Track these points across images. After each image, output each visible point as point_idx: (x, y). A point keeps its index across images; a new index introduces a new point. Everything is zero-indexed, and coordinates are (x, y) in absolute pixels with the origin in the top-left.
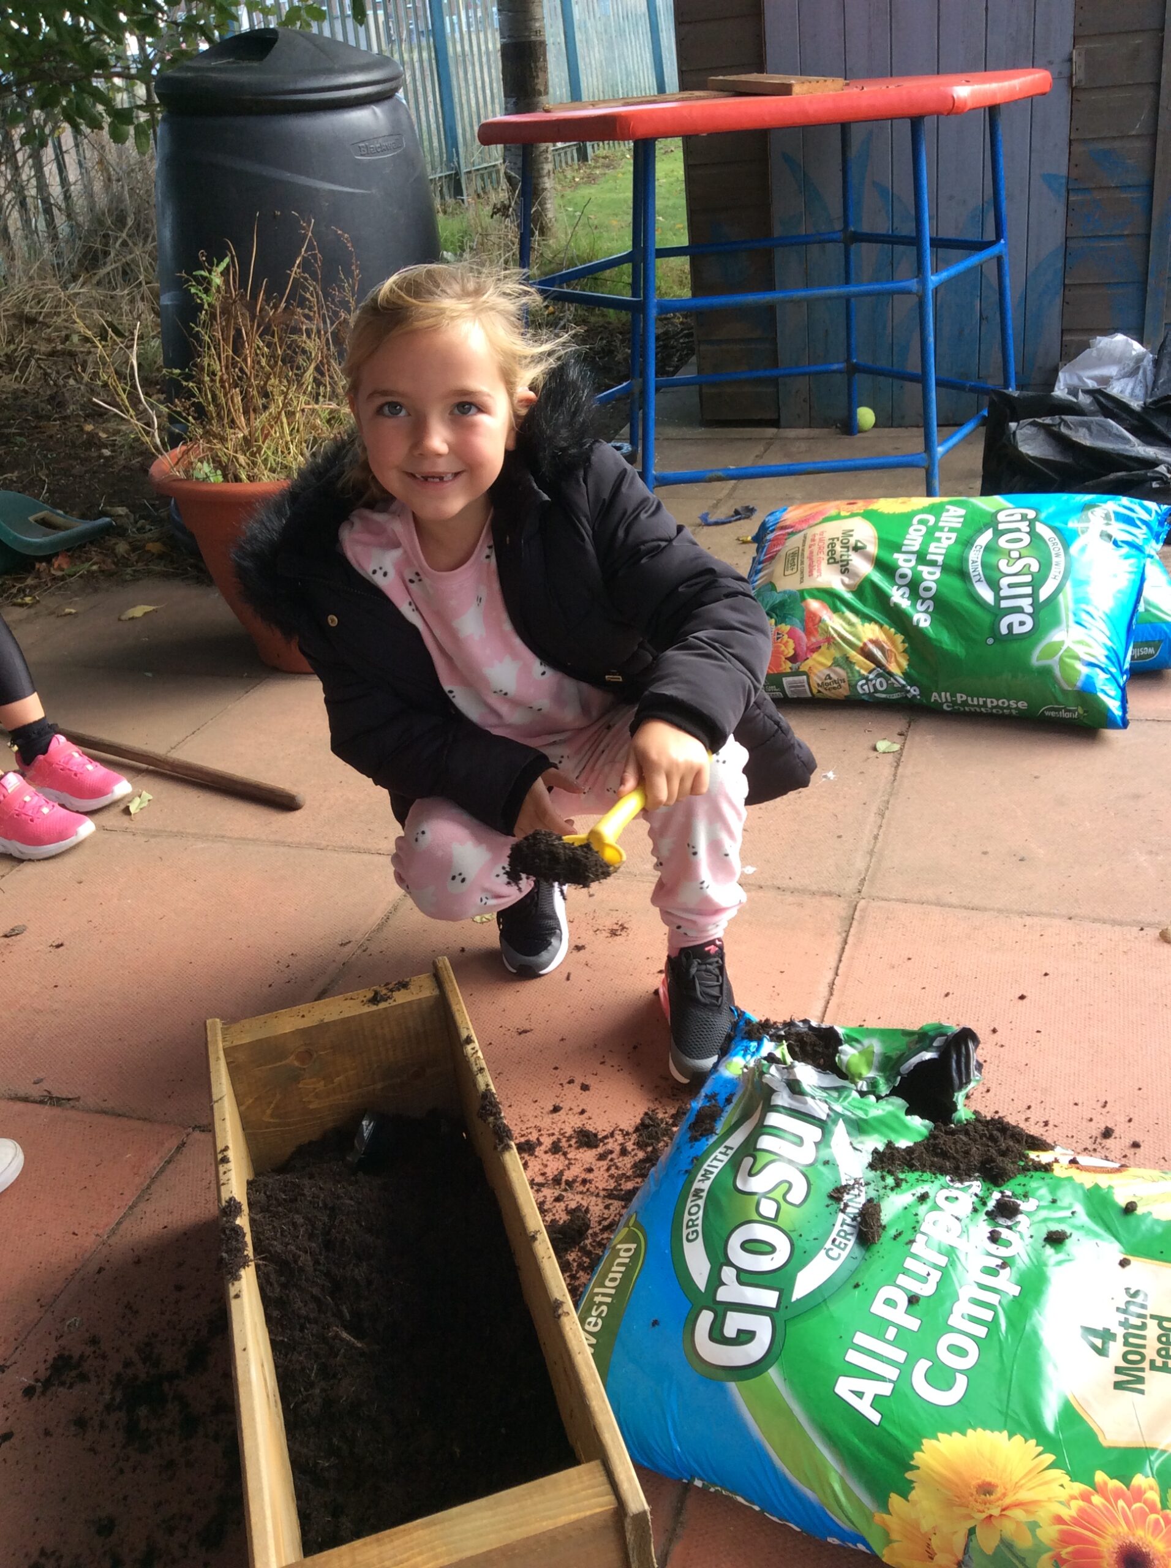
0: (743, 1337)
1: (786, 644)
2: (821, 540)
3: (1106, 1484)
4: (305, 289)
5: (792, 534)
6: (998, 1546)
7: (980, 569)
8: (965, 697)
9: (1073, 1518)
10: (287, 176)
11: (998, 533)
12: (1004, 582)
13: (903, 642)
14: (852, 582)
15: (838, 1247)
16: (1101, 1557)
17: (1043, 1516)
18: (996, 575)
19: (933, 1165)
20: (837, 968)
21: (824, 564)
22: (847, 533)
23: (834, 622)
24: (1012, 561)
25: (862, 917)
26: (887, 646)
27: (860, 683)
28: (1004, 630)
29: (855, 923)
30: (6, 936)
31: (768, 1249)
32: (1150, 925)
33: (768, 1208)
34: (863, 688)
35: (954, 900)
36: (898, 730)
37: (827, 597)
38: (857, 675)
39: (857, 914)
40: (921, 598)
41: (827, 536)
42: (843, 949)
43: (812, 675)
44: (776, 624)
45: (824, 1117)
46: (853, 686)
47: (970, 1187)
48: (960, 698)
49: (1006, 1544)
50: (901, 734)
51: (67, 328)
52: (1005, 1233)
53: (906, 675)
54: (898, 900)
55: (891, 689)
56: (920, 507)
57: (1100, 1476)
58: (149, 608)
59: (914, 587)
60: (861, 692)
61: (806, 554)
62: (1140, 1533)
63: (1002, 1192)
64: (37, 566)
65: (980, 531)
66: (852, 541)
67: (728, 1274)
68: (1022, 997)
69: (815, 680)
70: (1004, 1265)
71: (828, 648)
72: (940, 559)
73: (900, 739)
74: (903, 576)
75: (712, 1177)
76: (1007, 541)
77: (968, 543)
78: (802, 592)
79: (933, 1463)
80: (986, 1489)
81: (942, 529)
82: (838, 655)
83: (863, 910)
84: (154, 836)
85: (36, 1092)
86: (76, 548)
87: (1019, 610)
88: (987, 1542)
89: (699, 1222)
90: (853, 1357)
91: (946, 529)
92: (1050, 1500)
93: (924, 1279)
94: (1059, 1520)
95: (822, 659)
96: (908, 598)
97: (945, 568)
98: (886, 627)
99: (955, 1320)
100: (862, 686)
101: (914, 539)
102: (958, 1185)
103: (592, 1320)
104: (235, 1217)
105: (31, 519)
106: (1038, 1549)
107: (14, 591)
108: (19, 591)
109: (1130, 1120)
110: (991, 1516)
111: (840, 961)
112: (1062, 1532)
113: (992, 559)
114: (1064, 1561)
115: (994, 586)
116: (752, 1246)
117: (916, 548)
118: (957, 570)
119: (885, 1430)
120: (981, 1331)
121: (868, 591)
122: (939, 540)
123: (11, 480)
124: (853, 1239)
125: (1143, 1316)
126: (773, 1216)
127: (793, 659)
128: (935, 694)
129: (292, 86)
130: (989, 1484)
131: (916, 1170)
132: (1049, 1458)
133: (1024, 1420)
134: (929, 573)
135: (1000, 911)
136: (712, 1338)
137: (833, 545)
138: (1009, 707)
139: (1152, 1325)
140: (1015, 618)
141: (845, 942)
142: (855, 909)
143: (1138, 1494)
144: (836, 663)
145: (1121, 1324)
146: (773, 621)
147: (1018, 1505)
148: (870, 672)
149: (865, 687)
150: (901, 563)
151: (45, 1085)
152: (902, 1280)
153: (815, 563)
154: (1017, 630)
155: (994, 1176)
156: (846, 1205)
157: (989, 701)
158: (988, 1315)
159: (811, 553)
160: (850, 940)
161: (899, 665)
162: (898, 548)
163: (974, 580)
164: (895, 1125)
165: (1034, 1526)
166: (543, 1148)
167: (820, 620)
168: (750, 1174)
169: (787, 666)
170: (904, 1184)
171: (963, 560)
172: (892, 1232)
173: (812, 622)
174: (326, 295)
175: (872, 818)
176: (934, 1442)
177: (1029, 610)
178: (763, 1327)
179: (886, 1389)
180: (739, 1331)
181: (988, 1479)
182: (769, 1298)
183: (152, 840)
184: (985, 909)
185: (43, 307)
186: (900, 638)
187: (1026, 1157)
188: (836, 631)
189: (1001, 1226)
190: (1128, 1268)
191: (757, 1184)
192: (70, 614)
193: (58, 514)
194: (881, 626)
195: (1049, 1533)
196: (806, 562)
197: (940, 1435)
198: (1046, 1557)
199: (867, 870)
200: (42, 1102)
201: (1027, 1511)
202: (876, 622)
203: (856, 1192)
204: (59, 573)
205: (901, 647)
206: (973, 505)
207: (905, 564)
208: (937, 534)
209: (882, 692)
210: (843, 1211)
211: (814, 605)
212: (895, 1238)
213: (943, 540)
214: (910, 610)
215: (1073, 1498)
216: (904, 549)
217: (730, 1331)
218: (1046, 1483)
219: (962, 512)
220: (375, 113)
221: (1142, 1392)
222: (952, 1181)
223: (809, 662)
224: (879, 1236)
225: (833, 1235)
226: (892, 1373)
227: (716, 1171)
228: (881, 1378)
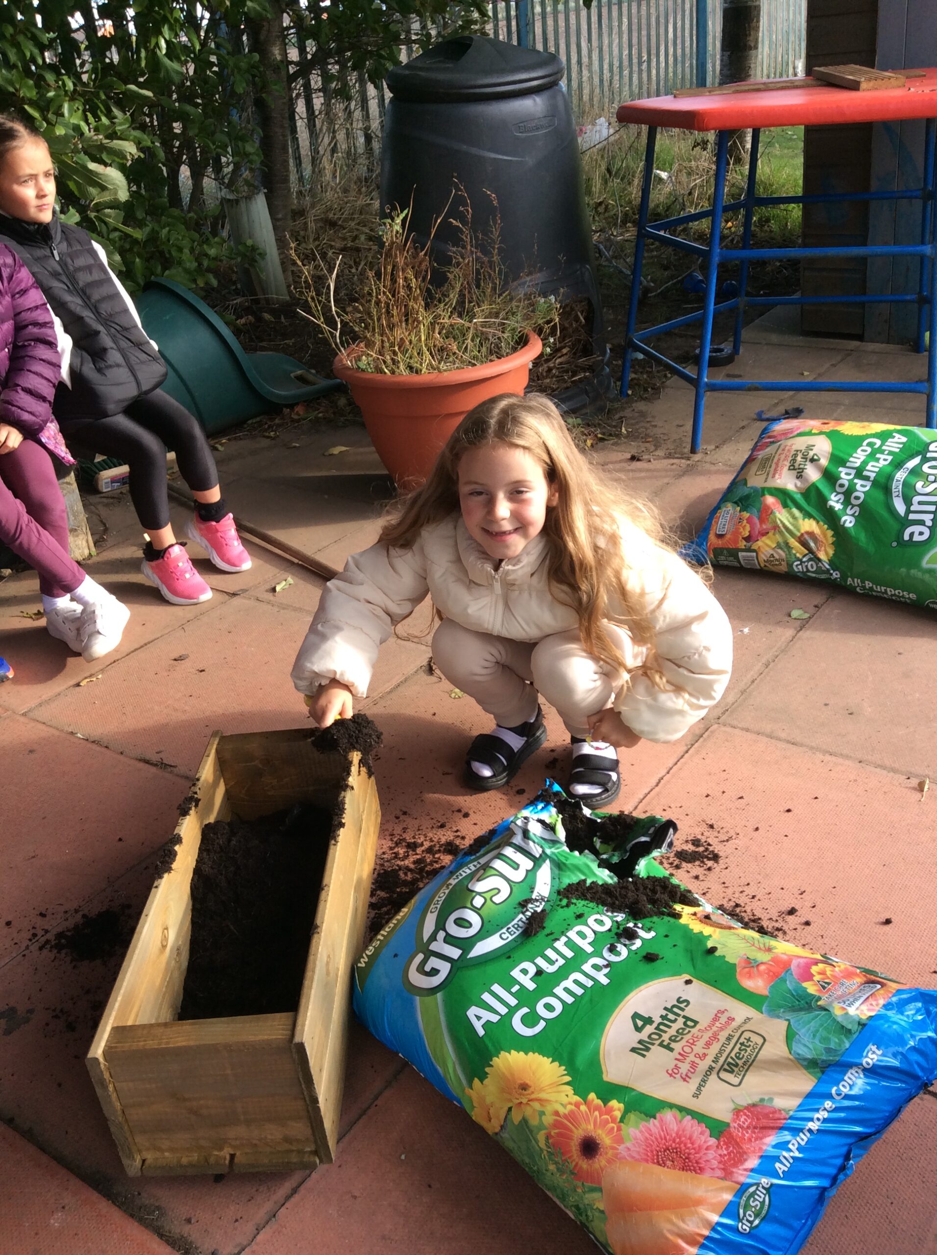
0: (434, 972)
1: (744, 528)
2: (789, 451)
3: (593, 1100)
4: (462, 232)
5: (773, 442)
6: (520, 1122)
7: (901, 487)
8: (871, 585)
9: (565, 1114)
10: (464, 147)
11: (925, 460)
12: (916, 499)
13: (833, 536)
14: (803, 486)
15: (510, 933)
16: (572, 1139)
17: (549, 1109)
18: (913, 493)
19: (600, 898)
20: (671, 769)
21: (786, 469)
22: (810, 447)
23: (782, 516)
24: (927, 483)
25: (709, 736)
26: (821, 537)
27: (796, 563)
28: (906, 537)
29: (701, 739)
30: (175, 660)
31: (467, 925)
32: (917, 776)
33: (478, 901)
34: (797, 568)
35: (783, 735)
36: (816, 603)
37: (781, 495)
38: (793, 557)
39: (707, 734)
40: (851, 504)
41: (794, 448)
42: (682, 757)
43: (760, 553)
44: (740, 512)
45: (538, 856)
46: (790, 565)
47: (616, 916)
48: (868, 584)
49: (525, 1121)
50: (816, 606)
51: (358, 230)
52: (620, 947)
53: (831, 562)
54: (742, 729)
55: (819, 571)
56: (873, 432)
57: (592, 1096)
58: (343, 449)
59: (848, 495)
60: (796, 570)
61: (775, 460)
62: (600, 1132)
63: (636, 925)
64: (284, 409)
65: (912, 457)
66: (811, 453)
67: (441, 935)
68: (789, 811)
69: (763, 557)
70: (606, 966)
71: (774, 534)
72: (872, 475)
73: (812, 610)
74: (842, 486)
75: (460, 878)
76: (929, 467)
77: (898, 465)
78: (763, 489)
79: (501, 1065)
80: (524, 1087)
81: (882, 452)
82: (780, 540)
83: (712, 732)
84: (284, 609)
85: (155, 758)
86: (310, 401)
87: (922, 523)
88: (516, 1118)
89: (440, 903)
90: (486, 997)
91: (886, 452)
92: (556, 1101)
93: (551, 962)
94: (557, 1113)
95: (768, 542)
96: (842, 504)
97: (875, 483)
98: (821, 523)
99: (558, 991)
100: (797, 566)
101: (858, 457)
102: (609, 914)
103: (371, 948)
104: (175, 845)
105: (292, 375)
106: (541, 1127)
107: (266, 426)
108: (270, 427)
109: (814, 907)
110: (521, 1103)
111: (676, 764)
112: (556, 1121)
113: (912, 480)
114: (552, 1137)
115: (908, 501)
116: (462, 923)
117: (857, 465)
118: (883, 485)
119: (484, 1042)
120: (569, 1000)
121: (813, 494)
122: (878, 460)
123: (288, 345)
124: (521, 930)
125: (678, 1015)
126: (479, 907)
127: (747, 539)
128: (850, 579)
129: (472, 83)
130: (527, 1085)
131: (586, 899)
132: (568, 1079)
133: (565, 1055)
134: (862, 486)
135: (812, 748)
136: (418, 970)
137: (796, 455)
138: (903, 597)
139: (681, 1021)
140: (916, 529)
141: (687, 752)
142: (707, 729)
143: (610, 1111)
144: (779, 546)
145: (662, 1016)
146: (738, 509)
147: (539, 1100)
148: (804, 556)
149: (800, 567)
150: (843, 475)
151: (162, 755)
152: (540, 961)
153: (779, 469)
154: (917, 538)
155: (636, 913)
156: (527, 910)
157: (888, 589)
158: (579, 991)
159: (779, 460)
160: (690, 752)
161: (827, 553)
162: (843, 463)
163: (894, 495)
164: (586, 871)
165: (542, 1113)
166: (423, 848)
167: (772, 512)
168: (478, 880)
169: (742, 544)
170: (572, 906)
171: (890, 478)
172: (547, 931)
173: (765, 513)
174: (477, 238)
175: (758, 667)
176: (507, 1054)
177: (929, 523)
178: (445, 968)
179: (495, 1018)
180: (433, 969)
181: (528, 1082)
182: (455, 953)
183: (282, 611)
184: (802, 745)
185: (342, 214)
186: (830, 533)
187: (671, 907)
188: (781, 522)
189: (621, 943)
190: (689, 986)
191: (480, 886)
192: (295, 447)
193: (311, 373)
194: (818, 522)
195: (548, 1119)
196: (774, 466)
197: (512, 1051)
198: (543, 1132)
199: (733, 704)
200: (156, 765)
201: (541, 1105)
202: (814, 519)
203: (538, 904)
204: (296, 417)
205: (831, 540)
206: (914, 434)
207: (845, 476)
208: (878, 456)
209: (812, 572)
210: (523, 913)
211: (770, 500)
212: (548, 935)
213: (881, 461)
214: (840, 513)
215: (570, 1103)
216: (848, 464)
217: (427, 968)
218: (559, 1092)
219: (904, 439)
220: (535, 100)
221: (644, 1056)
222: (607, 911)
223: (759, 543)
224: (536, 933)
225: (510, 926)
226: (503, 1010)
227: (464, 875)
228: (495, 1012)
